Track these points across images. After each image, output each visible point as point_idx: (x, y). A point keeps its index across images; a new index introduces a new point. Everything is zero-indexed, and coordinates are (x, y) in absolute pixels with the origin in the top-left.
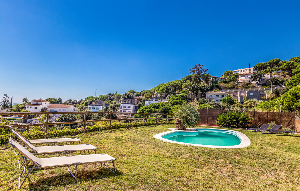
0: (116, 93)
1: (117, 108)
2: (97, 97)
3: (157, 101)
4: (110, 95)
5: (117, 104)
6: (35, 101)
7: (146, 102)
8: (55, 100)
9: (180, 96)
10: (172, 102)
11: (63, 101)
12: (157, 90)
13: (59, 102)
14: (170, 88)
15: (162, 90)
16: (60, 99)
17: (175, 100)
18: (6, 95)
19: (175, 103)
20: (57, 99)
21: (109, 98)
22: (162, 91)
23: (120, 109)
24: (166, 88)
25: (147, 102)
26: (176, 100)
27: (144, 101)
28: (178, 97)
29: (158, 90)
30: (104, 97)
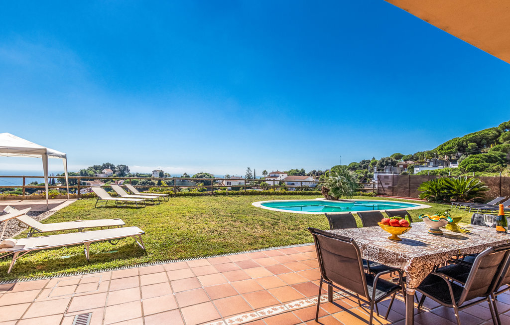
0: (374, 159)
1: (368, 179)
2: (346, 166)
3: (437, 167)
4: (364, 162)
5: (369, 173)
6: (273, 173)
7: (415, 169)
8: (297, 171)
9: (485, 157)
10: (465, 167)
11: (307, 173)
12: (440, 150)
13: (302, 173)
14: (467, 144)
15: (450, 148)
16: (302, 170)
17: (472, 163)
18: (249, 168)
19: (471, 169)
20: (300, 170)
21: (362, 166)
22: (449, 150)
23: (373, 180)
24: (458, 145)
25: (418, 169)
26: (475, 163)
27: (412, 168)
28: (477, 159)
29: (442, 149)
30: (355, 165)
